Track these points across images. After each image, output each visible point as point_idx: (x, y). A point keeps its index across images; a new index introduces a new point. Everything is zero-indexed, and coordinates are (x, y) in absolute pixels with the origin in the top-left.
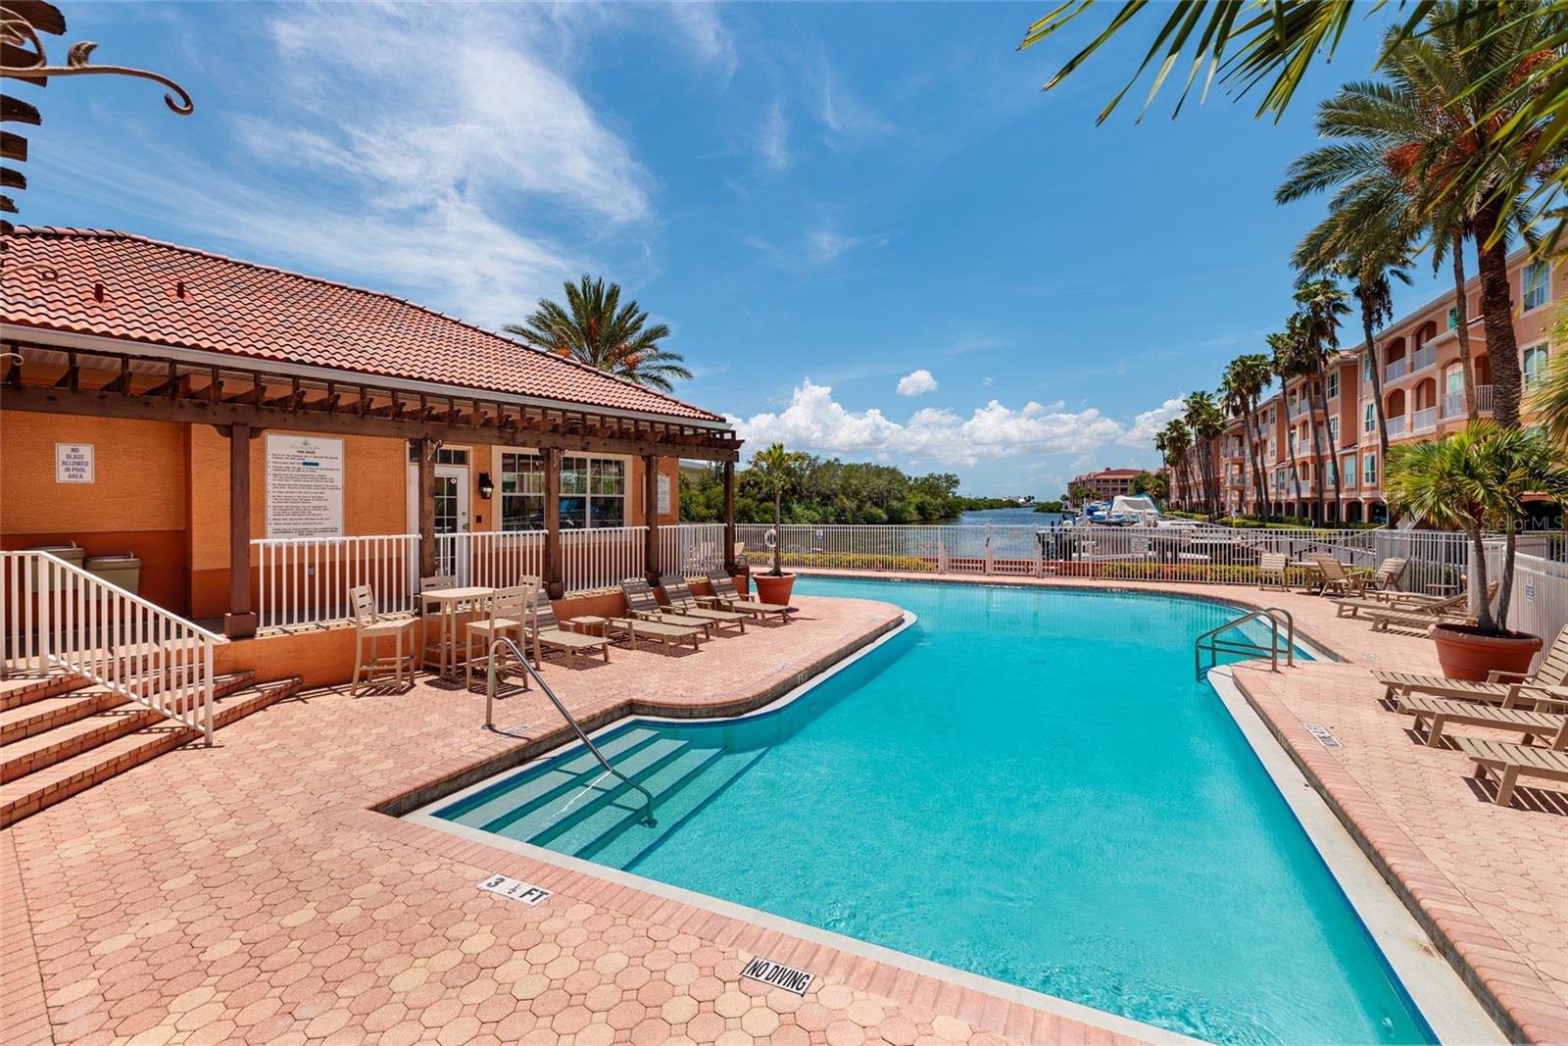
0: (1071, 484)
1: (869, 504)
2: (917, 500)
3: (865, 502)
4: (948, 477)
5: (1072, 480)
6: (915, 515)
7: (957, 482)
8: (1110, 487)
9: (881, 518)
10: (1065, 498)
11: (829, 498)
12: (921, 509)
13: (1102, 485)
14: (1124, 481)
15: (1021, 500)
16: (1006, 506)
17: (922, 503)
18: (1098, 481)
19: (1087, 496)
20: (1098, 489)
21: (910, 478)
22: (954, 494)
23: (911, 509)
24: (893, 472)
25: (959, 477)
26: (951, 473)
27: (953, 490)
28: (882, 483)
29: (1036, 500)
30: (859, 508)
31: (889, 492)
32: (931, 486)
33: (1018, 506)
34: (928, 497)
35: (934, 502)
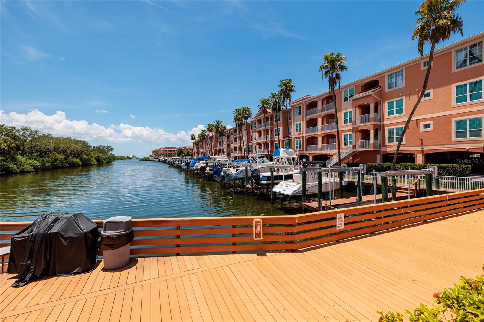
0: (153, 151)
1: (71, 157)
2: (96, 155)
3: (68, 156)
4: (108, 147)
6: (94, 162)
7: (113, 149)
8: (173, 152)
9: (78, 163)
10: (151, 156)
11: (45, 153)
12: (98, 159)
13: (165, 152)
14: (171, 151)
15: (131, 157)
16: (126, 159)
17: (98, 157)
18: (164, 150)
19: (160, 155)
20: (164, 153)
21: (91, 146)
22: (111, 154)
23: (93, 159)
24: (85, 144)
25: (113, 147)
26: (110, 145)
27: (111, 152)
28: (79, 147)
29: (136, 157)
30: (66, 159)
31: (82, 151)
32: (102, 150)
33: (130, 159)
34: (101, 154)
35: (104, 157)
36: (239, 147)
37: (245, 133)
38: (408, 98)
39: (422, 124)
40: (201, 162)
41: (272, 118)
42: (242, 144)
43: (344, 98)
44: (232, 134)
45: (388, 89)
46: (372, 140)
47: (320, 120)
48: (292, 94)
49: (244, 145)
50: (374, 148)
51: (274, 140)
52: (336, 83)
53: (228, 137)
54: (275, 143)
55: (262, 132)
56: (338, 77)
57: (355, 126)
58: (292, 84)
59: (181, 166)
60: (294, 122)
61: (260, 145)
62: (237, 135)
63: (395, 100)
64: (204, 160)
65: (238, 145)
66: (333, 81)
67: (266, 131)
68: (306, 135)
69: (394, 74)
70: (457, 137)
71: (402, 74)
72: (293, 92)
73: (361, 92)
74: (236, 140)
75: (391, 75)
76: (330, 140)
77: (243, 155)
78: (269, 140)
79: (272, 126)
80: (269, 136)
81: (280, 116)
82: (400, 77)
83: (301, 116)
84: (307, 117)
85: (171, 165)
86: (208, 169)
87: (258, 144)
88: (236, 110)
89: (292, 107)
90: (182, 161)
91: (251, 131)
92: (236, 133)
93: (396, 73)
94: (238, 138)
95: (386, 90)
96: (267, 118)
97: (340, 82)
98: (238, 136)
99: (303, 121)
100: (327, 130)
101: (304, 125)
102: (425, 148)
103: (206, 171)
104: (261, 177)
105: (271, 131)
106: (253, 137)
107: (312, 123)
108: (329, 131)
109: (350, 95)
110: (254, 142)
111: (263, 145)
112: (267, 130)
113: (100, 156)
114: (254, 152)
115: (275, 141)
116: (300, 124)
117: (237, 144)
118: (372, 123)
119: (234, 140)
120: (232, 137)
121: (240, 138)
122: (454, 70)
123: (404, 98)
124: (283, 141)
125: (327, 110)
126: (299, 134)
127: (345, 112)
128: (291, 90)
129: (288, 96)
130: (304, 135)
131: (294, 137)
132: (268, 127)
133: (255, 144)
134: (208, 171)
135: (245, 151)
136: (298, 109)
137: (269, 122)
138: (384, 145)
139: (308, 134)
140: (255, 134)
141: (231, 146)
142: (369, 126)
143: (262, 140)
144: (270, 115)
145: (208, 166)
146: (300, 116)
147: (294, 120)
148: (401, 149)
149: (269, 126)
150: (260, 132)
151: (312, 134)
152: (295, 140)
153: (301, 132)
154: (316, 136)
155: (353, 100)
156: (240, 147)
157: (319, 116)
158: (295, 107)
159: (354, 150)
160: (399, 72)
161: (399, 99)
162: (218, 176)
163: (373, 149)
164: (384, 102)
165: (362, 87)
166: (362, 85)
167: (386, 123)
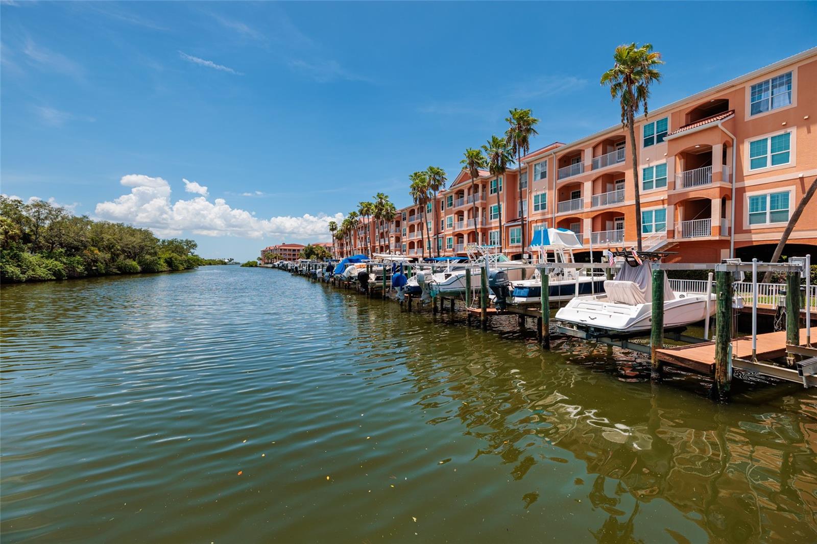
0: (264, 251)
1: (122, 257)
2: (167, 255)
3: (118, 255)
4: (188, 242)
5: (264, 249)
6: (165, 267)
7: (195, 245)
8: (296, 253)
9: (135, 268)
10: (260, 259)
11: (77, 249)
12: (169, 262)
13: (283, 252)
14: (294, 250)
15: (226, 261)
16: (219, 264)
17: (171, 258)
18: (281, 250)
19: (276, 258)
20: (281, 254)
21: (159, 240)
22: (192, 254)
23: (162, 262)
24: (147, 235)
25: (197, 242)
26: (190, 239)
27: (192, 251)
28: (137, 240)
29: (234, 261)
30: (113, 259)
31: (142, 248)
32: (177, 247)
33: (225, 264)
34: (175, 254)
35: (180, 258)
36: (418, 242)
37: (430, 217)
38: (805, 129)
40: (356, 264)
41: (484, 187)
42: (425, 236)
43: (645, 140)
44: (404, 219)
45: (752, 114)
46: (715, 220)
47: (587, 187)
48: (531, 137)
49: (429, 238)
50: (720, 234)
51: (487, 226)
52: (637, 106)
53: (398, 224)
54: (489, 231)
55: (466, 214)
56: (642, 92)
57: (672, 192)
58: (532, 118)
59: (315, 274)
60: (530, 193)
61: (460, 236)
62: (414, 220)
63: (769, 136)
64: (360, 262)
65: (416, 237)
67: (474, 211)
68: (556, 215)
69: (767, 82)
71: (789, 83)
72: (532, 134)
73: (684, 125)
74: (412, 229)
75: (760, 85)
77: (427, 255)
78: (479, 226)
79: (484, 202)
80: (479, 219)
81: (503, 181)
82: (784, 88)
83: (547, 179)
84: (558, 181)
85: (296, 272)
87: (456, 235)
88: (416, 174)
89: (528, 163)
90: (316, 265)
91: (441, 212)
92: (412, 217)
93: (773, 80)
94: (416, 226)
95: (748, 117)
96: (476, 187)
97: (646, 104)
98: (416, 222)
99: (550, 188)
100: (604, 203)
101: (552, 196)
103: (369, 281)
105: (484, 209)
106: (447, 223)
107: (571, 193)
108: (607, 206)
109: (657, 133)
110: (448, 232)
111: (466, 237)
112: (477, 209)
113: (173, 257)
114: (447, 250)
115: (491, 229)
116: (544, 195)
117: (414, 236)
118: (718, 184)
119: (408, 230)
120: (405, 225)
121: (421, 225)
123: (793, 132)
124: (508, 227)
125: (604, 165)
126: (543, 214)
127: (646, 166)
128: (529, 130)
129: (524, 142)
130: (552, 216)
131: (530, 219)
132: (478, 203)
133: (449, 235)
134: (373, 280)
135: (429, 248)
136: (541, 166)
137: (480, 193)
138: (740, 231)
139: (560, 214)
140: (451, 218)
141: (403, 240)
142: (710, 190)
143: (466, 226)
144: (482, 182)
145: (372, 272)
146: (544, 179)
147: (530, 188)
149: (480, 201)
150: (460, 214)
151: (570, 212)
152: (534, 225)
153: (546, 210)
154: (578, 216)
155: (670, 141)
156: (421, 243)
157: (587, 179)
158: (534, 164)
159: (671, 240)
160: (781, 77)
161: (782, 132)
163: (717, 238)
164: (743, 142)
165: (687, 114)
166: (687, 111)
167: (747, 183)
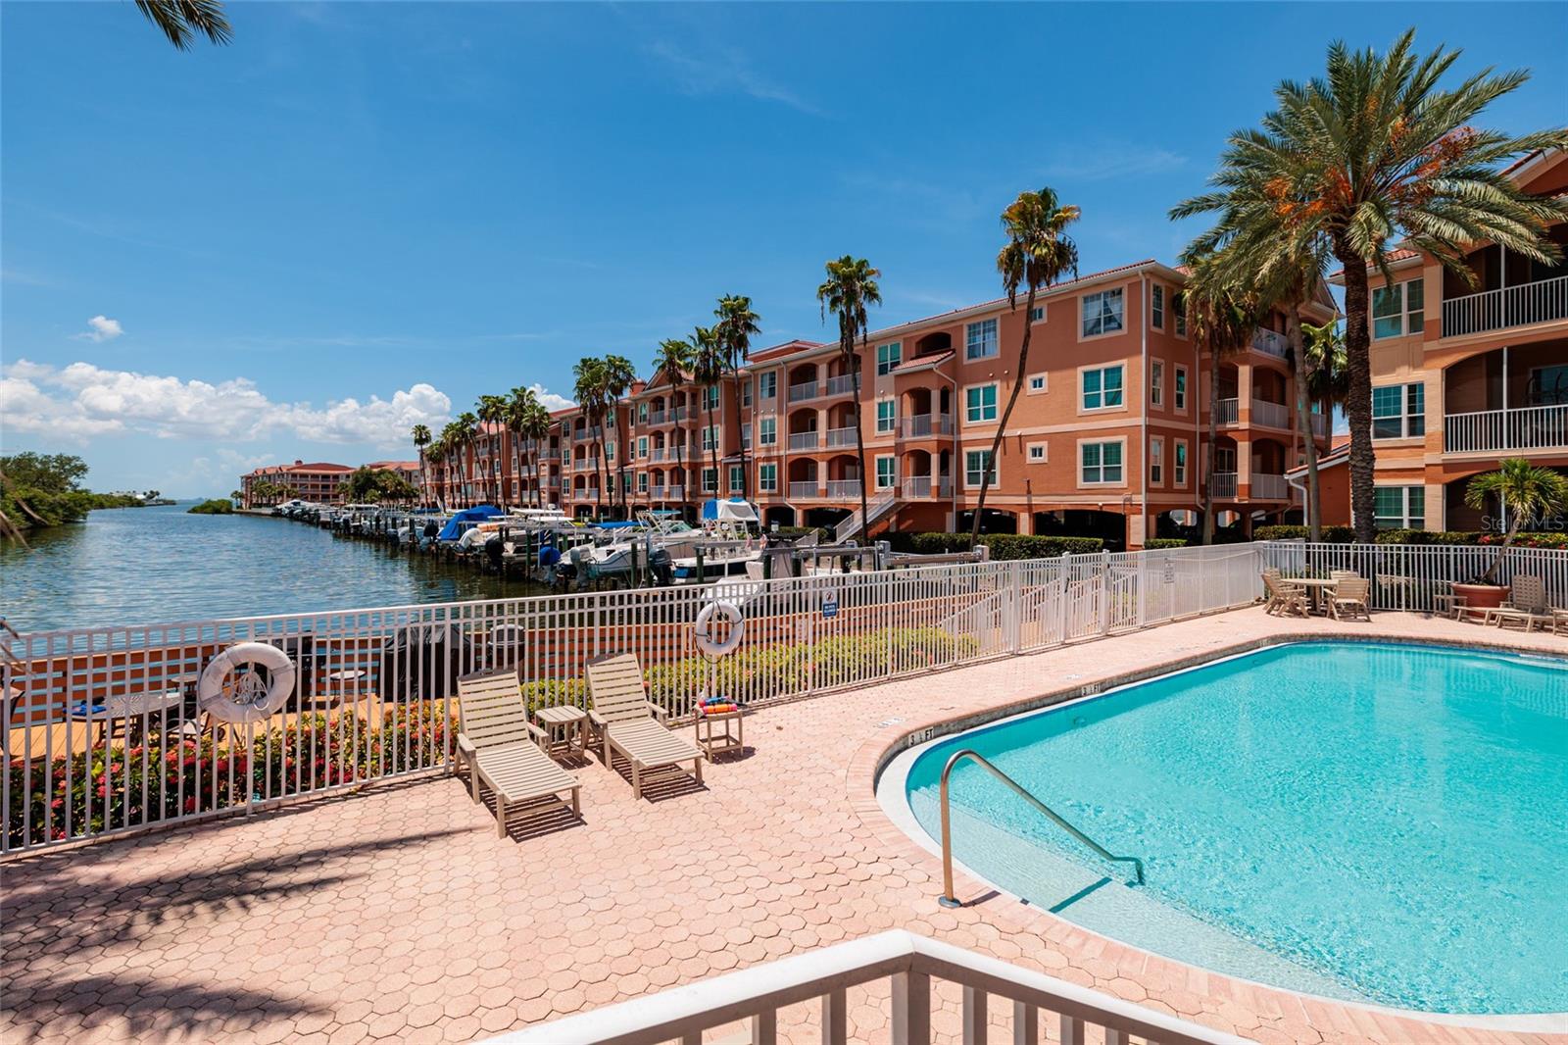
0: (248, 478)
4: (63, 461)
5: (250, 472)
7: (83, 469)
8: (331, 483)
10: (237, 494)
13: (299, 481)
14: (326, 477)
16: (122, 505)
18: (294, 475)
19: (281, 494)
20: (294, 485)
22: (75, 487)
25: (85, 460)
26: (69, 454)
27: (73, 479)
32: (35, 471)
34: (36, 490)
35: (50, 499)
36: (591, 477)
37: (611, 435)
38: (1005, 384)
39: (1030, 446)
40: (482, 525)
41: (694, 396)
42: (602, 468)
43: (879, 365)
44: (567, 434)
45: (969, 358)
46: (934, 479)
47: (822, 416)
48: (750, 336)
49: (608, 471)
50: (938, 495)
51: (699, 460)
52: (857, 331)
53: (555, 443)
54: (702, 469)
55: (667, 436)
56: (862, 315)
57: (899, 440)
58: (751, 310)
59: (395, 537)
60: (756, 415)
61: (658, 472)
62: (584, 437)
63: (981, 386)
64: (487, 520)
65: (587, 468)
66: (851, 324)
67: (678, 434)
68: (788, 452)
69: (979, 324)
70: (1085, 481)
71: (995, 329)
72: (753, 334)
73: (914, 355)
74: (580, 452)
75: (974, 326)
76: (849, 469)
77: (605, 501)
78: (686, 459)
79: (694, 420)
80: (687, 448)
81: (718, 393)
82: (992, 333)
83: (775, 399)
84: (790, 404)
85: (345, 532)
86: (509, 547)
87: (652, 471)
88: (584, 361)
89: (752, 371)
90: (394, 520)
91: (630, 427)
92: (581, 431)
93: (984, 323)
94: (587, 448)
95: (966, 361)
96: (682, 395)
97: (865, 330)
98: (587, 441)
99: (780, 413)
100: (841, 443)
101: (781, 425)
102: (1035, 500)
103: (504, 554)
104: (673, 568)
105: (693, 433)
106: (638, 448)
107: (802, 422)
108: (843, 447)
109: (891, 360)
110: (639, 463)
111: (667, 474)
112: (682, 431)
113: (35, 497)
114: (639, 494)
115: (703, 464)
116: (772, 421)
117: (584, 467)
118: (935, 437)
119: (572, 453)
120: (566, 443)
121: (596, 448)
122: (1081, 339)
123: (997, 383)
124: (727, 464)
125: (841, 391)
126: (769, 450)
127: (880, 400)
128: (749, 327)
129: (741, 343)
130: (782, 453)
131: (756, 456)
132: (684, 422)
133: (642, 469)
134: (511, 552)
135: (610, 490)
136: (767, 379)
137: (687, 407)
138: (961, 492)
139: (792, 451)
140: (645, 440)
141: (564, 472)
142: (929, 442)
143: (666, 458)
144: (690, 389)
145: (508, 539)
146: (773, 398)
147: (756, 409)
148: (988, 500)
149: (687, 420)
150: (658, 435)
151: (804, 450)
152: (761, 464)
153: (776, 444)
154: (812, 457)
155: (898, 377)
156: (595, 478)
157: (822, 405)
158: (760, 372)
159: (898, 500)
160: (989, 321)
161: (989, 384)
162: (553, 568)
163: (935, 500)
164: (962, 388)
165: (918, 343)
166: (917, 340)
167: (964, 437)
